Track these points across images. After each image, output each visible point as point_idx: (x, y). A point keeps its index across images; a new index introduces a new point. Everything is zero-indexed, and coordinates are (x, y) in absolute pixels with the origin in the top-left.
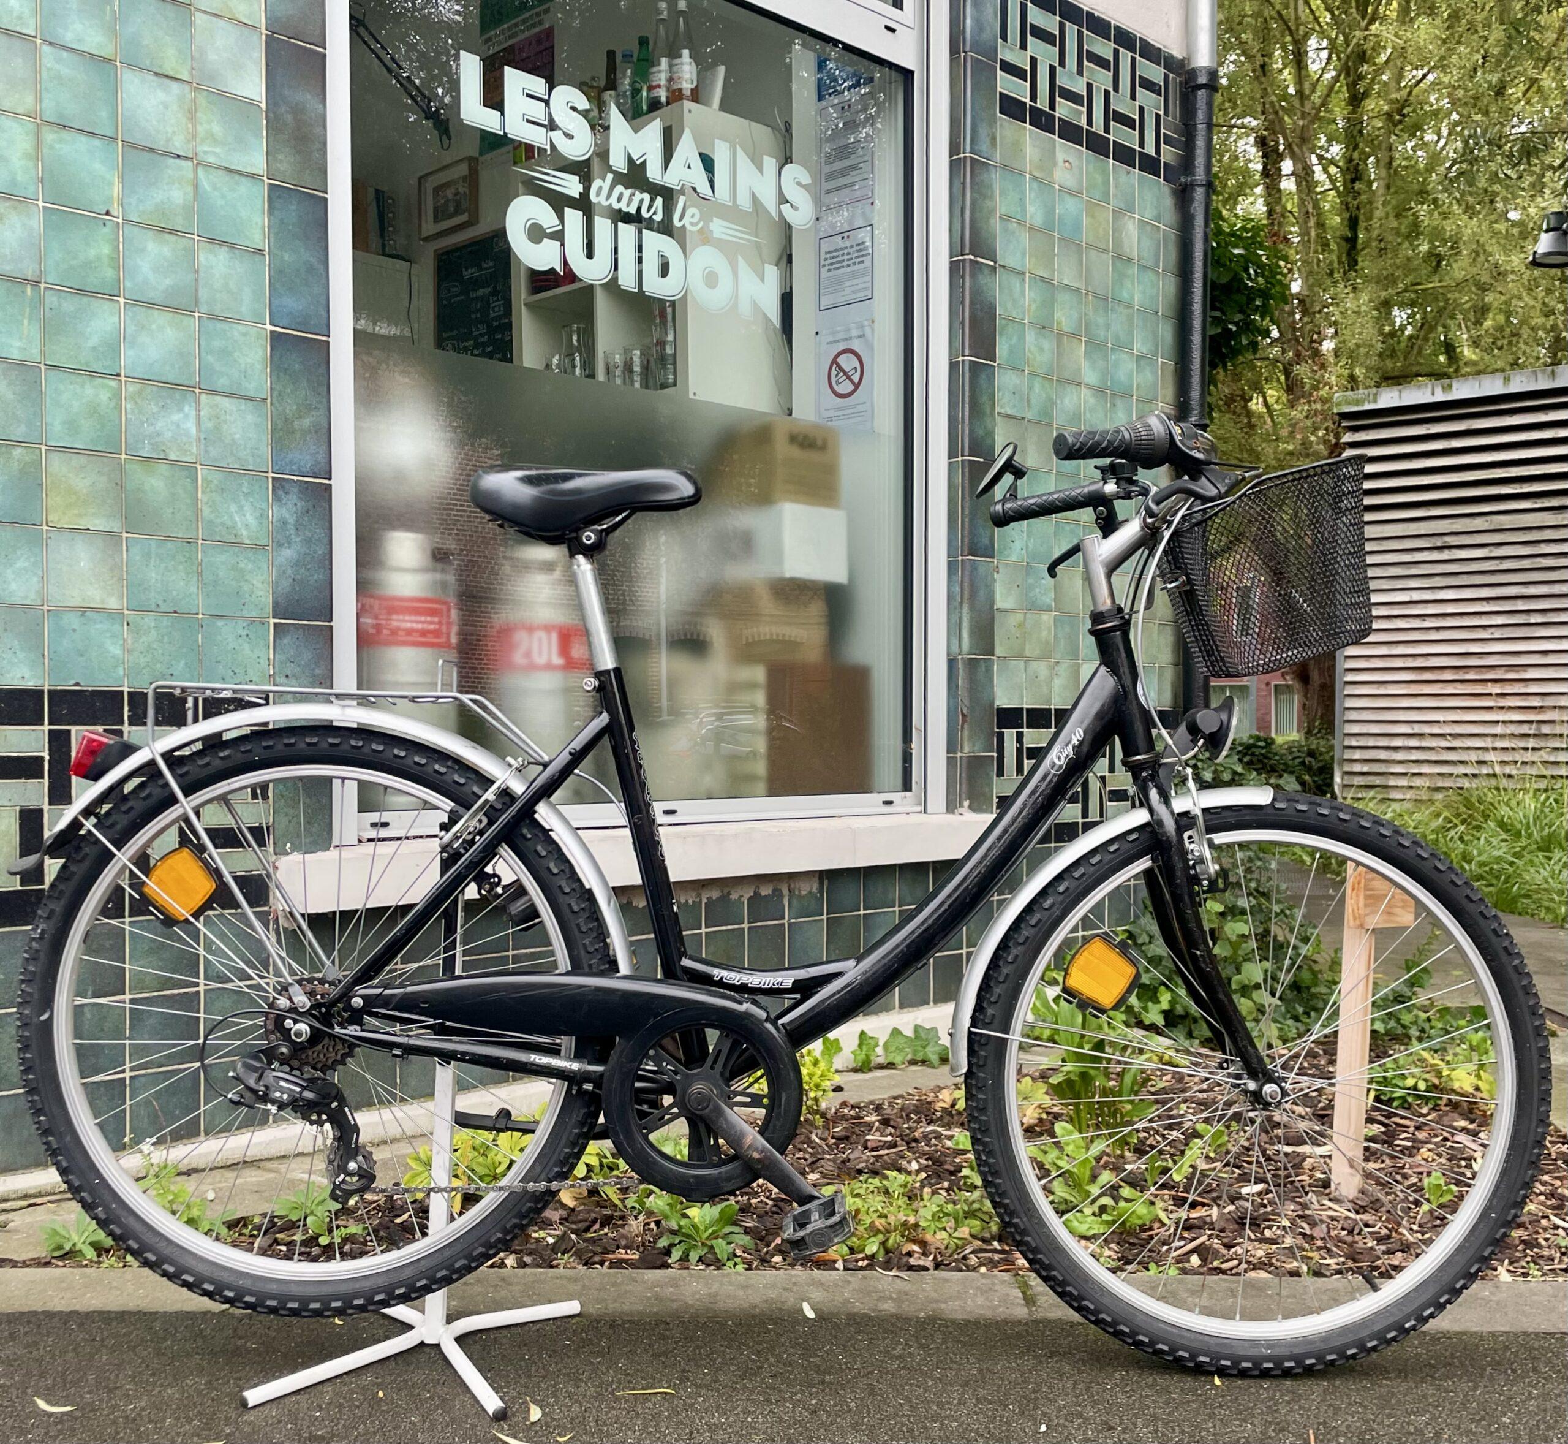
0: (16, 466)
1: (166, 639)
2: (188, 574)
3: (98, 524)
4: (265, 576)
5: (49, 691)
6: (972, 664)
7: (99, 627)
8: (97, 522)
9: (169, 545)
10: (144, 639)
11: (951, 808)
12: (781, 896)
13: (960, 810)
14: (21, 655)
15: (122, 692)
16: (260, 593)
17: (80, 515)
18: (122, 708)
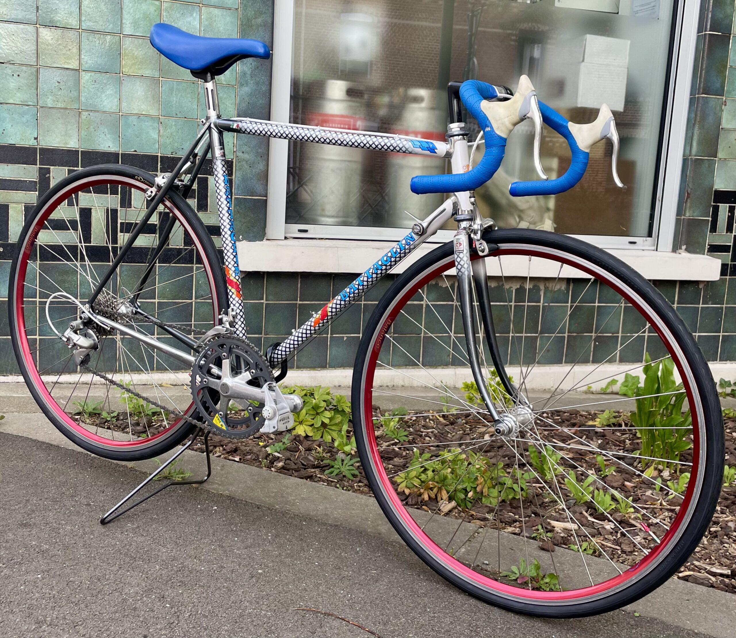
0: (107, 45)
1: (180, 131)
2: (192, 99)
3: (147, 73)
4: (234, 101)
5: (122, 154)
6: (698, 162)
7: (147, 124)
8: (147, 72)
9: (183, 84)
10: (169, 130)
11: (675, 248)
12: (539, 290)
13: (680, 251)
14: (108, 136)
15: (158, 156)
16: (230, 109)
17: (139, 69)
18: (158, 164)
